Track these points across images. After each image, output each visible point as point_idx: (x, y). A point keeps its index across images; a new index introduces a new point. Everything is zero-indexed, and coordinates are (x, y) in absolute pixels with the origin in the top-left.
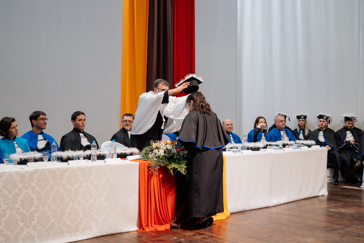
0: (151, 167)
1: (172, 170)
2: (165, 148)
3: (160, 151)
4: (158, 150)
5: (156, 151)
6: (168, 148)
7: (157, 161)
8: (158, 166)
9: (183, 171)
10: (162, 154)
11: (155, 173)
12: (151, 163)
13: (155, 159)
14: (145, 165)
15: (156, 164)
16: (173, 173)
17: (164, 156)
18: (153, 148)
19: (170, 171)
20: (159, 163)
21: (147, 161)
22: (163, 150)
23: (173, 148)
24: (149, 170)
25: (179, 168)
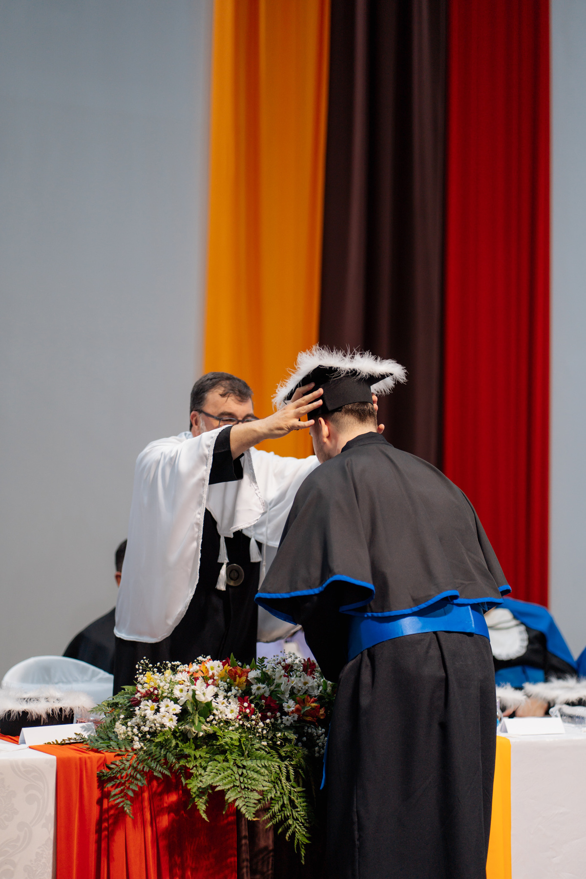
0: (115, 778)
1: (205, 798)
2: (184, 697)
3: (162, 710)
4: (155, 704)
5: (146, 708)
6: (196, 696)
7: (141, 753)
8: (141, 775)
9: (247, 806)
10: (171, 722)
11: (124, 806)
12: (117, 763)
13: (138, 743)
14: (86, 769)
15: (135, 769)
16: (205, 812)
17: (177, 732)
18: (139, 695)
19: (196, 801)
20: (151, 761)
21: (100, 752)
22: (175, 703)
23: (226, 699)
24: (105, 795)
25: (232, 792)
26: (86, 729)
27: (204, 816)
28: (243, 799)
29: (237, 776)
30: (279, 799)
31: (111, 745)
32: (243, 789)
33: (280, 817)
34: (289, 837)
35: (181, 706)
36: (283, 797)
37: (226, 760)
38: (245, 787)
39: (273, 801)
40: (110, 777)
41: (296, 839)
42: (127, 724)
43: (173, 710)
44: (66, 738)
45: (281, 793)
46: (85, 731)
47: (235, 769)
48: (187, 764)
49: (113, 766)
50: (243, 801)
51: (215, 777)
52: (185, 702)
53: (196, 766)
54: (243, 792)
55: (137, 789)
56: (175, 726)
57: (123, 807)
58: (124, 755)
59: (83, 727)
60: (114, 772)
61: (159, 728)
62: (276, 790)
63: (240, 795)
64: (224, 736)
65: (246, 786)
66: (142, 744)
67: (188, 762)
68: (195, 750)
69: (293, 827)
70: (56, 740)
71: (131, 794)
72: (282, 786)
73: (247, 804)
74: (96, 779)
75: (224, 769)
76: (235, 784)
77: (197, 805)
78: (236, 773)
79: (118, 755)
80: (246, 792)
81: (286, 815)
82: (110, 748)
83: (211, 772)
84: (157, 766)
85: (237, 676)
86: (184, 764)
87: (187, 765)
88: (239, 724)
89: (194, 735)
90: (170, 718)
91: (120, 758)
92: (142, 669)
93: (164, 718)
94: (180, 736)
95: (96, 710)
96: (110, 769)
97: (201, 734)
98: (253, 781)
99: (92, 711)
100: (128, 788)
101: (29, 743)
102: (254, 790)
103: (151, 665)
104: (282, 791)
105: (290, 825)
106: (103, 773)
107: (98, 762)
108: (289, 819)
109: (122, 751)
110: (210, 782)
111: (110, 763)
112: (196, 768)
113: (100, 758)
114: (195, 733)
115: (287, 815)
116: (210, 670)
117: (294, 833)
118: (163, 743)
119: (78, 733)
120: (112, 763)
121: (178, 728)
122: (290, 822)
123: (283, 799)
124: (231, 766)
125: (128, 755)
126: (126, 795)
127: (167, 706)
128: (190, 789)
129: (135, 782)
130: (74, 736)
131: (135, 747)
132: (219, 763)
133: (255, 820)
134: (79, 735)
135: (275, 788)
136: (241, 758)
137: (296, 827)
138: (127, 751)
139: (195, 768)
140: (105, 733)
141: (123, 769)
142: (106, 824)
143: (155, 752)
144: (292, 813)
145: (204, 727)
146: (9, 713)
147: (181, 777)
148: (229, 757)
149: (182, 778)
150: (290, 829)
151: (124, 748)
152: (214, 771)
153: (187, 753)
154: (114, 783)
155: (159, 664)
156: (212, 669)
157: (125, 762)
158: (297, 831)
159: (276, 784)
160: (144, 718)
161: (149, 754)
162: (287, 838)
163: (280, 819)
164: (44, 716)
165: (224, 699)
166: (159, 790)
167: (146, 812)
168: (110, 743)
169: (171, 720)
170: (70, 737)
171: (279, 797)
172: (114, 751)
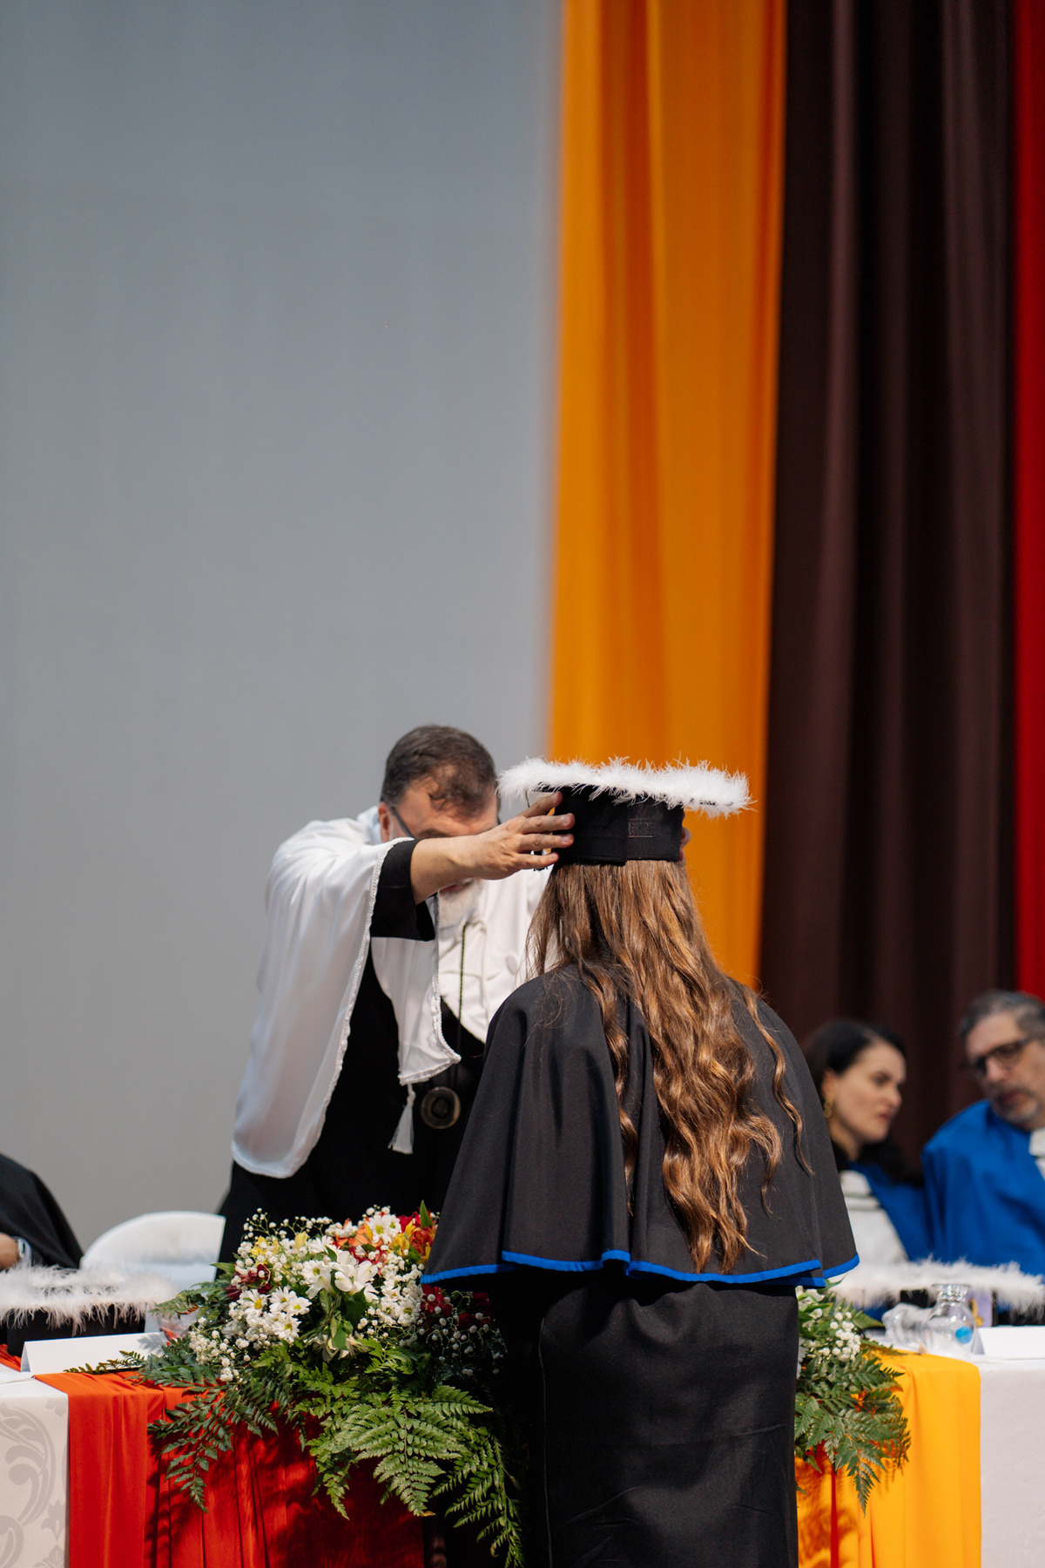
0: (180, 1435)
1: (343, 1473)
2: (317, 1284)
3: (274, 1307)
4: (263, 1297)
5: (248, 1306)
6: (336, 1281)
7: (235, 1388)
8: (226, 1430)
9: (414, 1489)
10: (289, 1330)
11: (192, 1488)
12: (187, 1408)
13: (228, 1369)
14: (127, 1418)
15: (217, 1419)
16: (341, 1501)
17: (299, 1350)
18: (237, 1279)
19: (324, 1481)
20: (247, 1404)
21: (157, 1387)
22: (299, 1295)
23: (399, 1288)
24: (162, 1467)
25: (387, 1463)
26: (148, 1344)
27: (340, 1508)
28: (407, 1476)
29: (403, 1433)
30: (484, 1476)
31: (179, 1375)
32: (410, 1458)
33: (484, 1509)
34: (497, 1550)
35: (310, 1301)
36: (492, 1474)
37: (388, 1403)
38: (414, 1454)
39: (473, 1479)
40: (172, 1433)
41: (509, 1554)
42: (210, 1335)
43: (295, 1308)
44: (104, 1361)
45: (490, 1466)
46: (146, 1347)
47: (402, 1420)
48: (311, 1410)
49: (179, 1414)
50: (407, 1479)
51: (361, 1433)
52: (319, 1293)
53: (331, 1413)
54: (410, 1463)
55: (215, 1457)
56: (295, 1339)
57: (188, 1491)
58: (202, 1393)
59: (142, 1341)
60: (179, 1424)
61: (268, 1343)
62: (480, 1459)
63: (405, 1468)
64: (387, 1356)
65: (416, 1451)
66: (236, 1372)
67: (313, 1406)
68: (334, 1383)
69: (506, 1532)
70: (87, 1365)
71: (204, 1465)
72: (494, 1453)
73: (413, 1485)
74: (145, 1438)
75: (380, 1419)
76: (397, 1448)
77: (327, 1488)
78: (402, 1427)
79: (190, 1393)
80: (415, 1463)
81: (495, 1507)
82: (177, 1380)
83: (355, 1425)
84: (255, 1414)
85: (428, 1243)
86: (305, 1410)
87: (312, 1412)
88: (418, 1334)
89: (332, 1355)
90: (287, 1323)
91: (192, 1398)
92: (253, 1232)
93: (276, 1323)
94: (305, 1357)
95: (164, 1309)
96: (174, 1418)
97: (345, 1353)
98: (430, 1443)
99: (157, 1310)
100: (202, 1455)
101: (35, 1371)
102: (432, 1458)
103: (273, 1225)
104: (493, 1462)
105: (501, 1528)
106: (159, 1426)
107: (150, 1406)
108: (500, 1516)
109: (200, 1386)
110: (348, 1444)
111: (173, 1408)
112: (333, 1418)
113: (155, 1399)
114: (334, 1351)
115: (498, 1508)
116: (375, 1233)
117: (506, 1544)
118: (270, 1370)
119: (129, 1351)
120: (177, 1408)
121: (301, 1341)
122: (502, 1521)
123: (493, 1477)
124: (395, 1415)
125: (209, 1393)
126: (197, 1467)
127: (284, 1301)
128: (316, 1457)
129: (214, 1443)
130: (121, 1358)
131: (223, 1377)
132: (374, 1407)
133: (425, 1515)
134: (131, 1354)
135: (479, 1455)
136: (417, 1400)
137: (511, 1533)
138: (208, 1384)
139: (330, 1418)
140: (178, 1352)
141: (198, 1418)
142: (166, 1523)
143: (255, 1387)
144: (508, 1506)
145: (351, 1340)
146: (12, 1315)
147: (300, 1434)
148: (394, 1397)
149: (302, 1436)
150: (500, 1535)
151: (202, 1379)
152: (359, 1423)
153: (313, 1389)
154: (179, 1445)
155: (286, 1221)
156: (380, 1230)
157: (202, 1405)
158: (513, 1541)
159: (482, 1448)
160: (244, 1324)
161: (246, 1391)
162: (493, 1551)
163: (483, 1514)
164: (78, 1320)
165: (396, 1287)
166: (270, 1459)
167: (243, 1500)
168: (178, 1371)
169: (289, 1326)
170: (114, 1359)
171: (487, 1474)
172: (185, 1385)
